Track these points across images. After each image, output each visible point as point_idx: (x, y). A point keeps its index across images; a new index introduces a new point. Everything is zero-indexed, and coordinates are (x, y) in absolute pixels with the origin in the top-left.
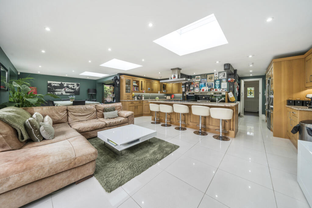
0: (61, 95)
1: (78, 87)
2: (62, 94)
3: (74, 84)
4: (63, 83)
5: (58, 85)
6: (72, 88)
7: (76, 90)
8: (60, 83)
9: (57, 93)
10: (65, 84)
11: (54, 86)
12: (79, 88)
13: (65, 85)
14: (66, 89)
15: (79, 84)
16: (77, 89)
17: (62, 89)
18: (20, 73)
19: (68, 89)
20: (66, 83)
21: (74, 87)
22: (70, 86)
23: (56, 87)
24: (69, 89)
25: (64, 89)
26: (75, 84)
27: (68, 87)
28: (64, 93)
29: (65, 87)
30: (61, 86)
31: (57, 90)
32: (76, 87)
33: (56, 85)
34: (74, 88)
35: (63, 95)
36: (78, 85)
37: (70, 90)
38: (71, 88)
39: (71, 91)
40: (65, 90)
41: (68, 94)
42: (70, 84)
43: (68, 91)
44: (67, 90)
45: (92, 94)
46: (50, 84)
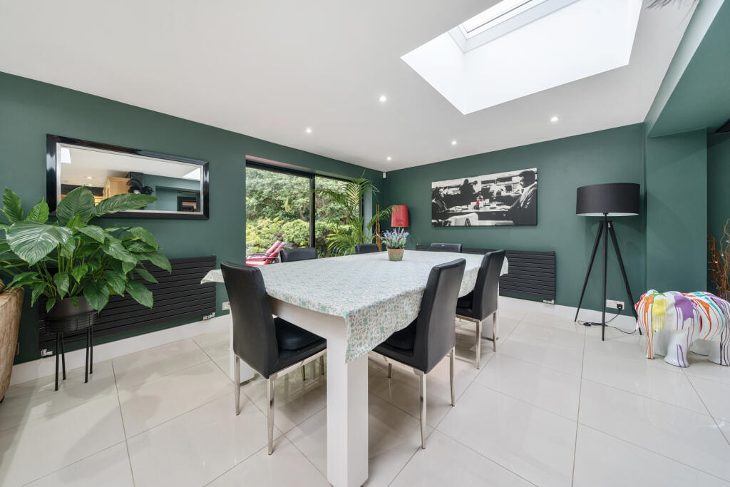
0: (465, 227)
1: (526, 189)
2: (468, 226)
3: (509, 179)
4: (471, 180)
5: (456, 191)
6: (504, 194)
7: (519, 204)
8: (461, 182)
9: (453, 220)
10: (476, 183)
11: (447, 196)
12: (535, 195)
13: (477, 188)
14: (481, 204)
15: (535, 170)
16: (522, 199)
17: (468, 203)
19: (487, 201)
20: (480, 179)
21: (509, 188)
22: (494, 188)
23: (452, 201)
24: (491, 202)
25: (473, 204)
26: (516, 176)
27: (486, 193)
28: (475, 221)
29: (478, 194)
31: (453, 209)
32: (519, 187)
33: (451, 192)
34: (512, 194)
35: (470, 226)
36: (528, 178)
37: (494, 205)
38: (500, 199)
39: (499, 209)
40: (477, 207)
41: (489, 223)
42: (493, 181)
43: (488, 209)
44: (486, 206)
45: (604, 222)
46: (437, 189)
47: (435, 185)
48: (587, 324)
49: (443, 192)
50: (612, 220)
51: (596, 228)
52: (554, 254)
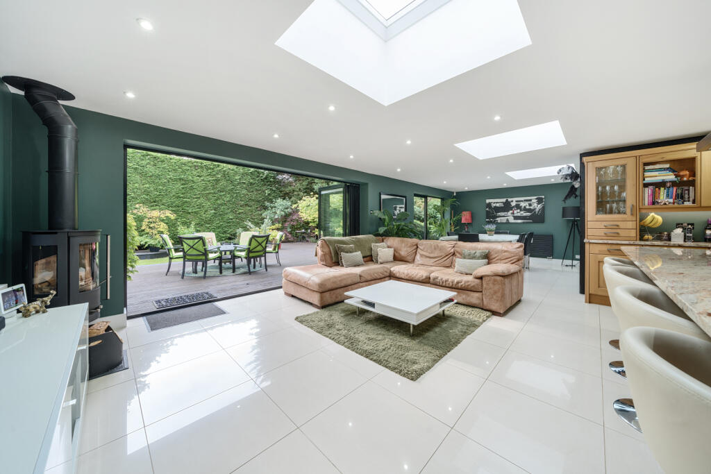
0: (506, 223)
1: (539, 206)
2: (508, 222)
3: (530, 200)
4: (510, 200)
5: (502, 205)
6: (528, 207)
7: (535, 212)
8: (504, 200)
9: (499, 220)
10: (512, 201)
11: (495, 207)
12: (543, 208)
13: (513, 204)
14: (515, 212)
15: (543, 197)
16: (537, 210)
17: (508, 211)
18: (457, 193)
19: (519, 211)
20: (515, 199)
21: (530, 205)
22: (523, 204)
23: (498, 209)
24: (521, 211)
25: (511, 212)
26: (534, 199)
27: (518, 207)
28: (512, 220)
29: (514, 207)
30: (507, 207)
32: (536, 205)
33: (498, 205)
34: (532, 208)
35: (509, 223)
36: (540, 201)
37: (522, 212)
38: (526, 210)
39: (525, 214)
40: (513, 213)
41: (519, 221)
42: (522, 201)
43: (519, 215)
44: (517, 213)
45: (574, 221)
46: (490, 204)
47: (488, 201)
48: (567, 266)
49: (493, 205)
50: (576, 221)
51: (571, 225)
52: (552, 236)
